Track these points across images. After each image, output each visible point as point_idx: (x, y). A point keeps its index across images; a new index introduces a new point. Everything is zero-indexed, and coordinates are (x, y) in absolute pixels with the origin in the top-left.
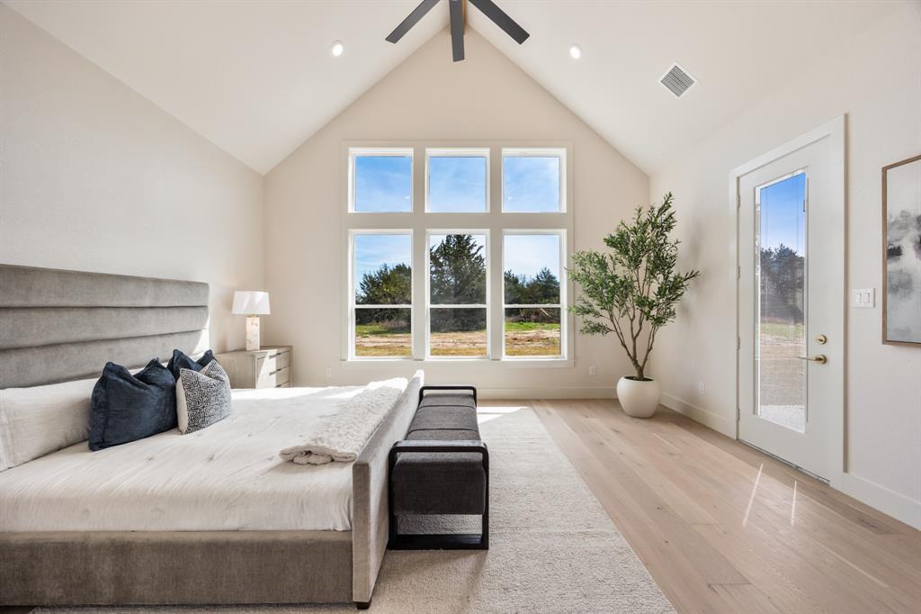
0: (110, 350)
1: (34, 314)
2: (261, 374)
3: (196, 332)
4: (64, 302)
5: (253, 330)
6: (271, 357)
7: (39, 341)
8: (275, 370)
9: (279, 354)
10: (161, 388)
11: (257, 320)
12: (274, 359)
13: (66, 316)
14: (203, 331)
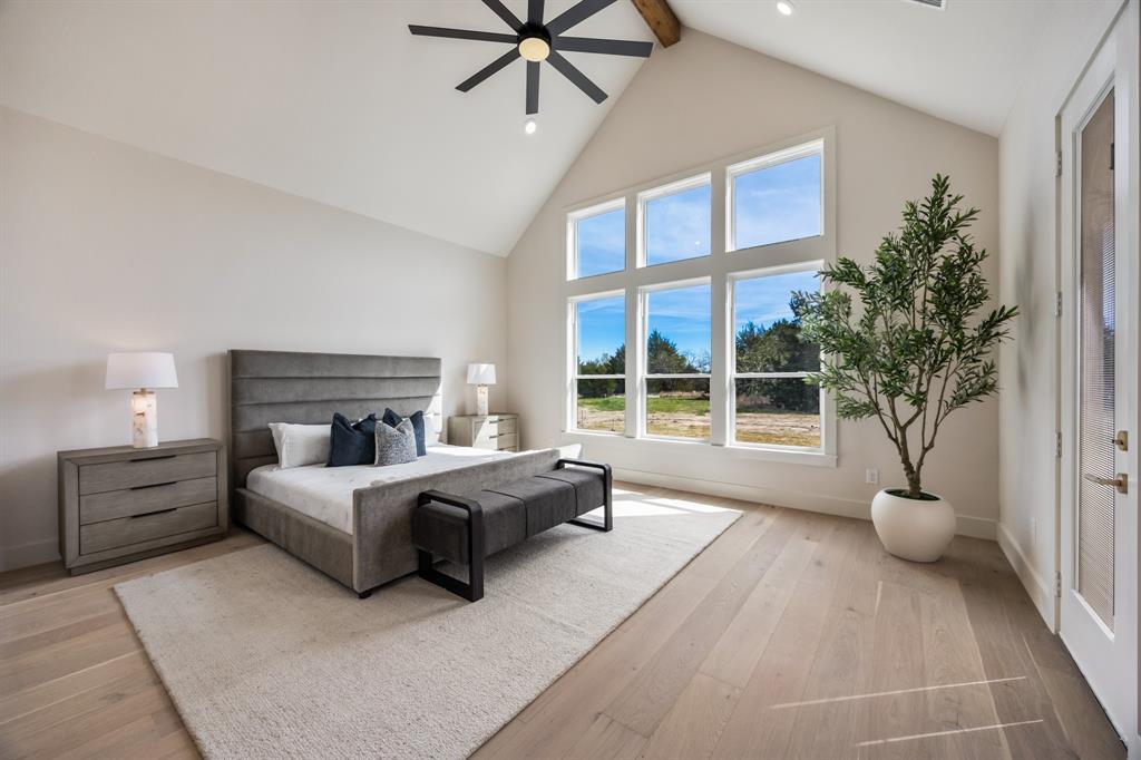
0: (361, 407)
1: (315, 382)
2: (478, 437)
3: (429, 398)
4: (332, 374)
5: (483, 398)
6: (491, 422)
7: (319, 398)
8: (496, 434)
9: (501, 420)
10: (364, 434)
11: (486, 390)
12: (496, 425)
13: (333, 383)
14: (435, 398)
